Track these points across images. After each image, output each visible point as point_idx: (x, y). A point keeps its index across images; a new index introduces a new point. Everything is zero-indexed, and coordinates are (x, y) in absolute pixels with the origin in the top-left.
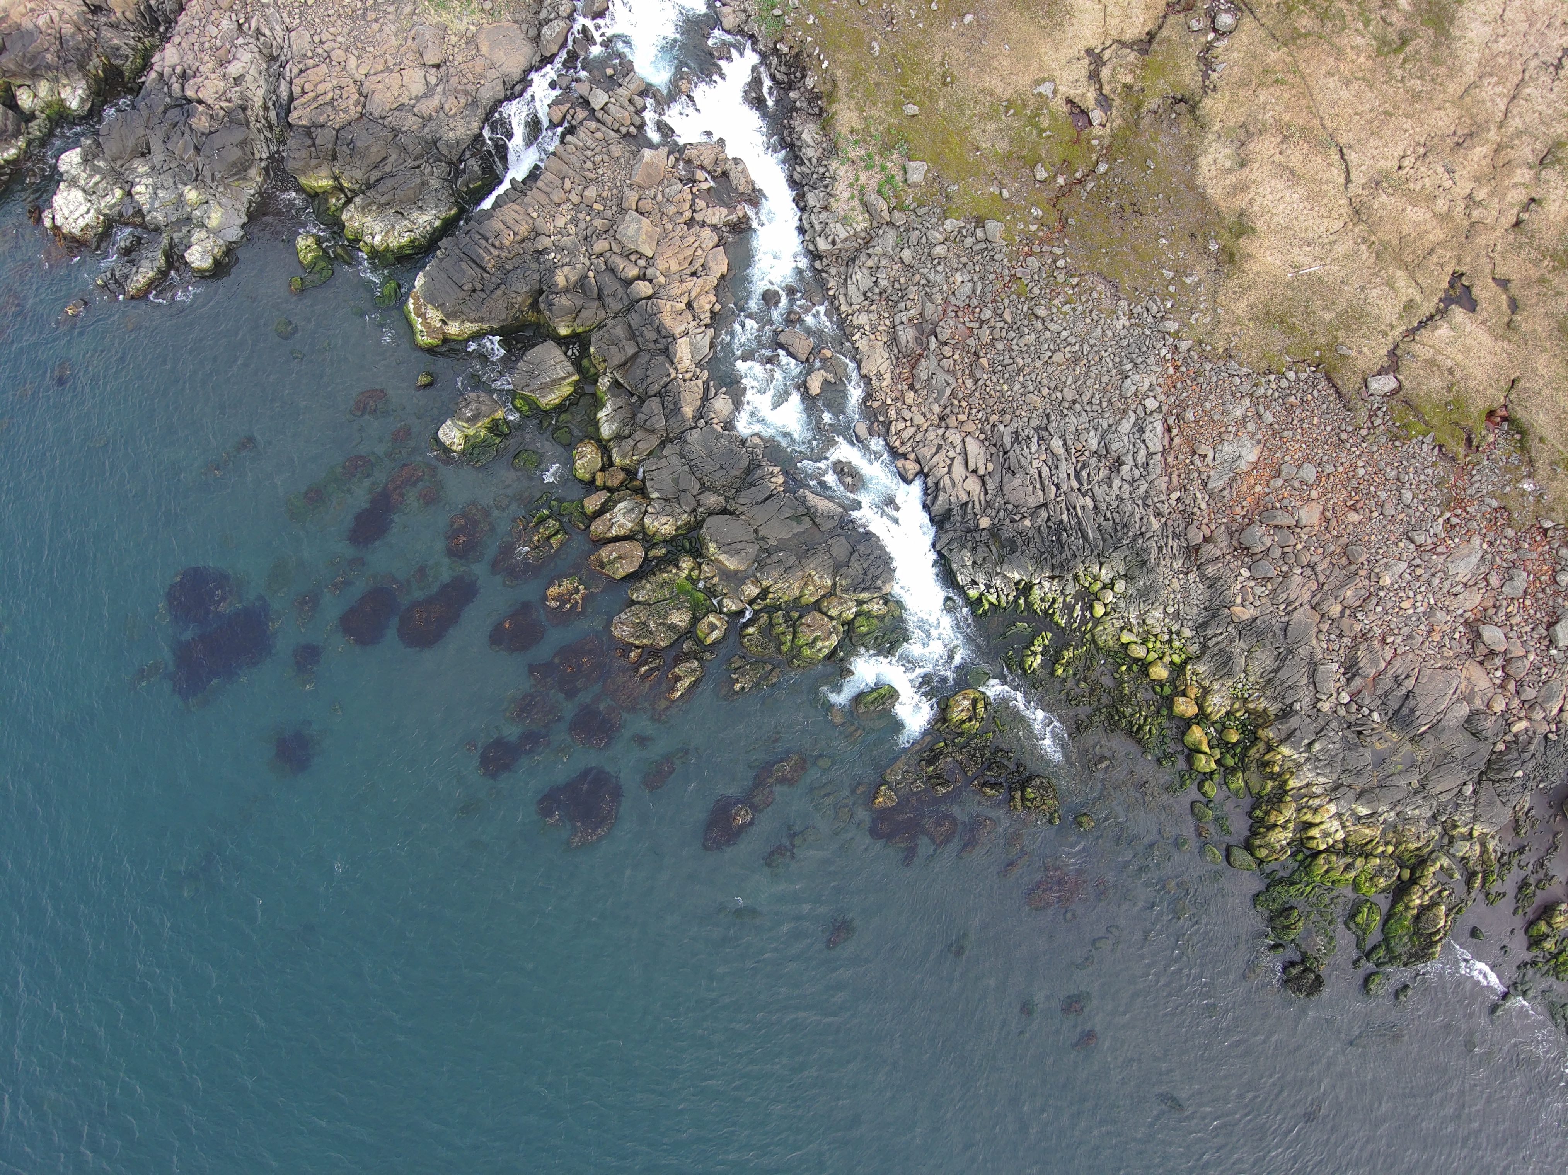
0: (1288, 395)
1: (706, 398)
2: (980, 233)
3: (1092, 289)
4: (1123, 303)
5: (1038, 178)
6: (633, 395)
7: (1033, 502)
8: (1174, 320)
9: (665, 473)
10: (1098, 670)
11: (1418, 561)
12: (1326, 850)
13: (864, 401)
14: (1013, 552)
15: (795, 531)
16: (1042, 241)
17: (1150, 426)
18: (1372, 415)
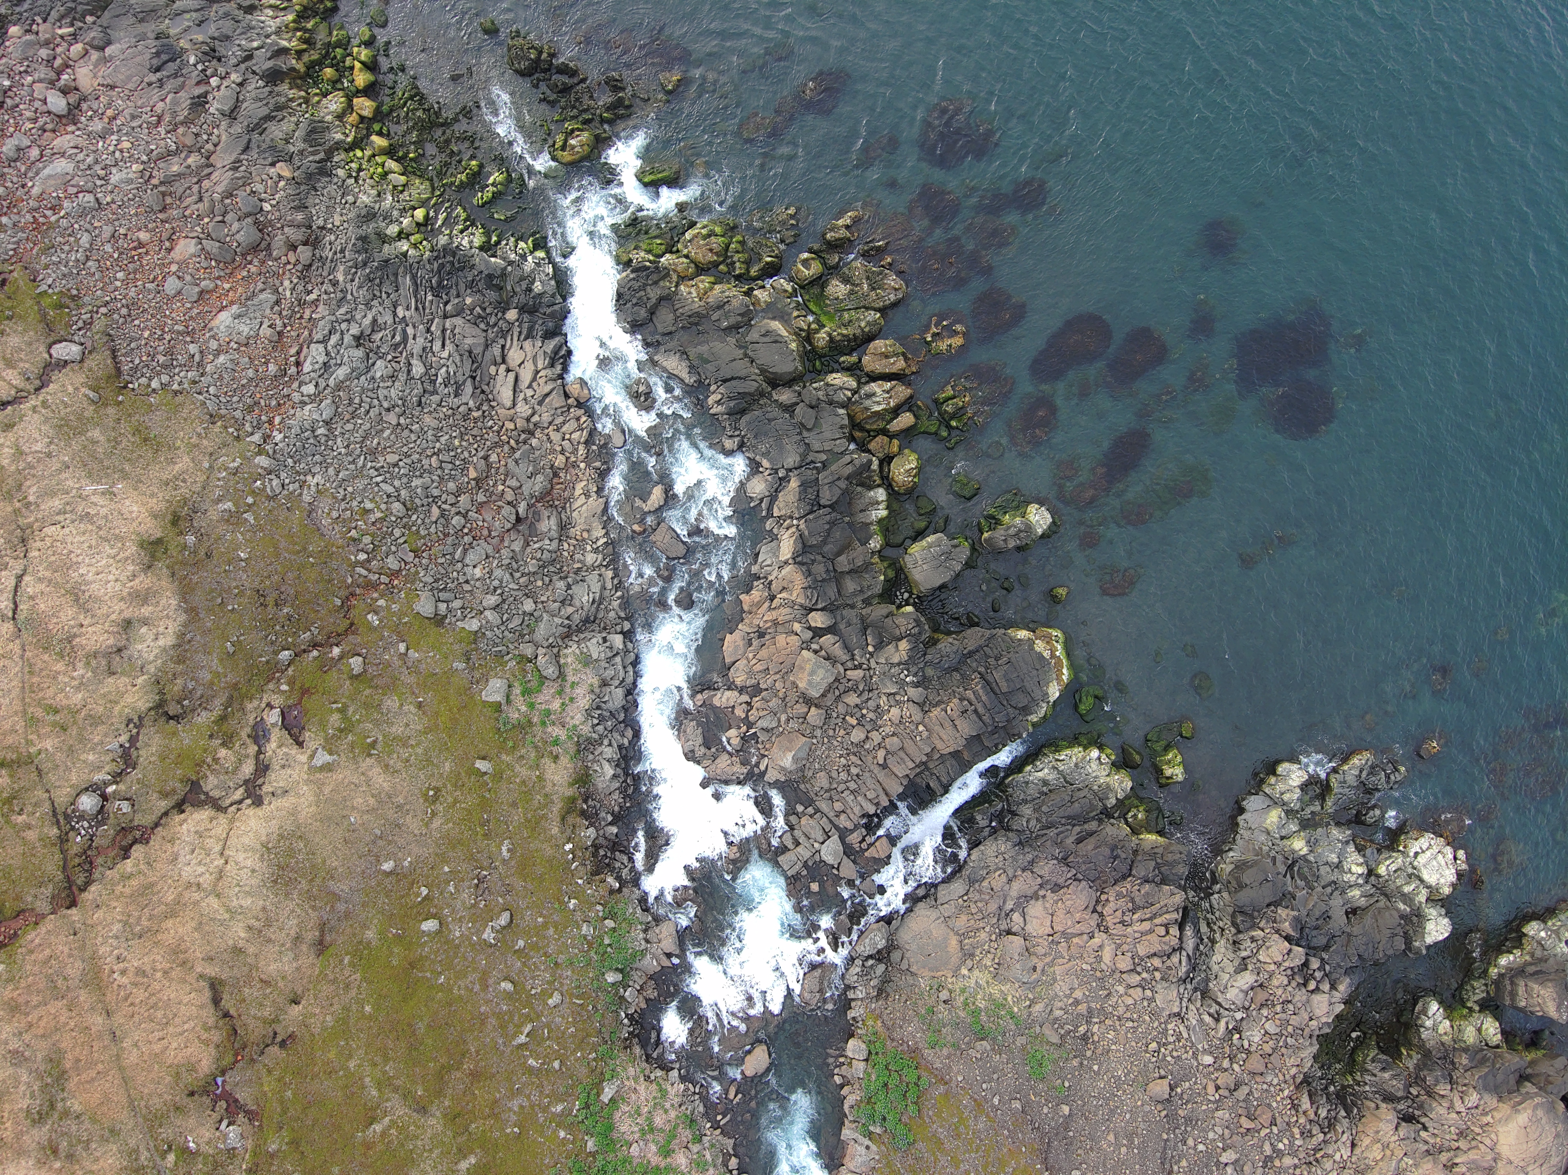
1: (773, 497)
2: (443, 607)
3: (337, 521)
4: (306, 498)
5: (361, 659)
6: (847, 524)
7: (458, 321)
8: (258, 466)
9: (828, 435)
10: (437, 161)
14: (490, 278)
15: (706, 347)
16: (375, 586)
17: (317, 366)
18: (88, 324)
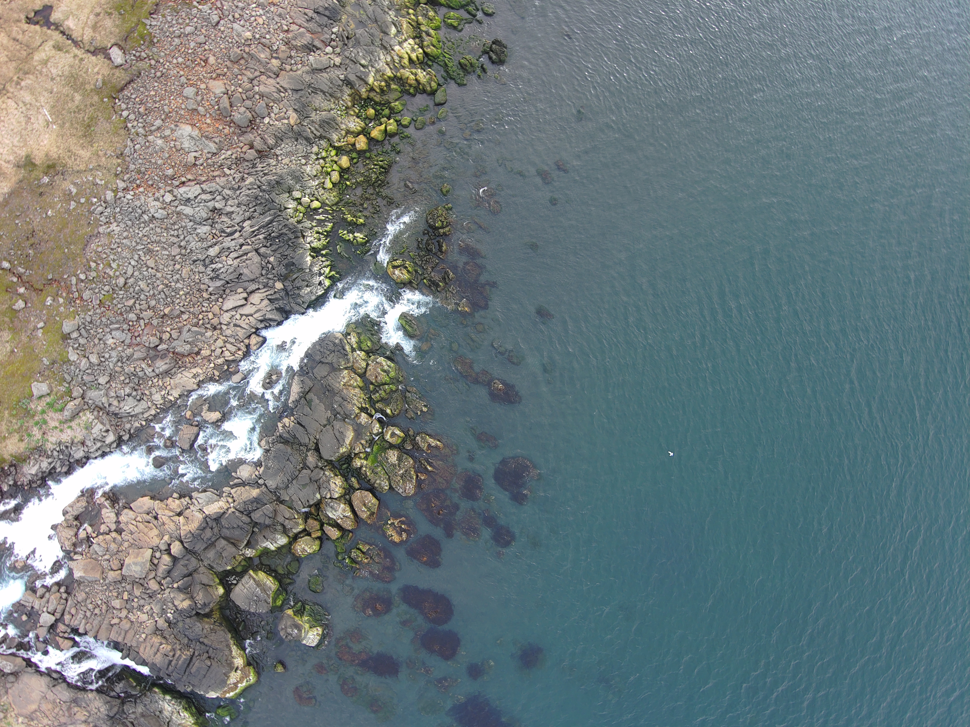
0: (139, 113)
1: (243, 484)
2: (74, 335)
3: (96, 252)
4: (101, 230)
5: (24, 306)
6: (253, 532)
7: (256, 259)
8: (105, 194)
9: (301, 494)
10: (353, 198)
11: (230, 17)
12: (422, 48)
13: (217, 381)
14: (293, 264)
15: (318, 401)
16: (69, 292)
17: (184, 195)
18: (140, 59)
